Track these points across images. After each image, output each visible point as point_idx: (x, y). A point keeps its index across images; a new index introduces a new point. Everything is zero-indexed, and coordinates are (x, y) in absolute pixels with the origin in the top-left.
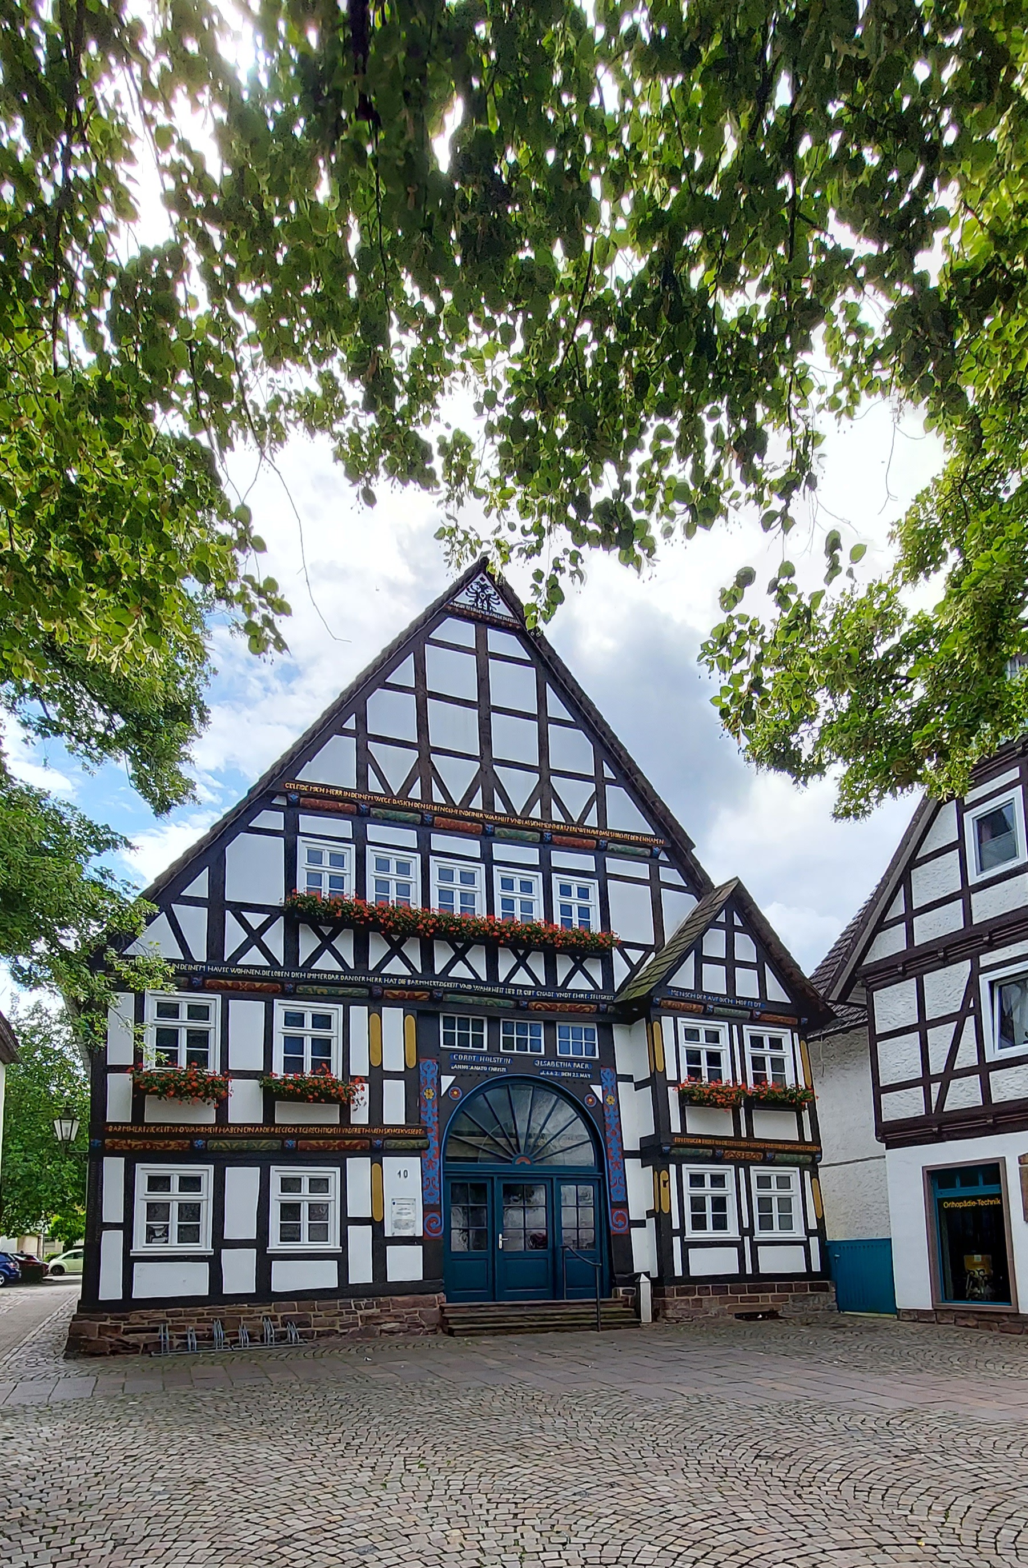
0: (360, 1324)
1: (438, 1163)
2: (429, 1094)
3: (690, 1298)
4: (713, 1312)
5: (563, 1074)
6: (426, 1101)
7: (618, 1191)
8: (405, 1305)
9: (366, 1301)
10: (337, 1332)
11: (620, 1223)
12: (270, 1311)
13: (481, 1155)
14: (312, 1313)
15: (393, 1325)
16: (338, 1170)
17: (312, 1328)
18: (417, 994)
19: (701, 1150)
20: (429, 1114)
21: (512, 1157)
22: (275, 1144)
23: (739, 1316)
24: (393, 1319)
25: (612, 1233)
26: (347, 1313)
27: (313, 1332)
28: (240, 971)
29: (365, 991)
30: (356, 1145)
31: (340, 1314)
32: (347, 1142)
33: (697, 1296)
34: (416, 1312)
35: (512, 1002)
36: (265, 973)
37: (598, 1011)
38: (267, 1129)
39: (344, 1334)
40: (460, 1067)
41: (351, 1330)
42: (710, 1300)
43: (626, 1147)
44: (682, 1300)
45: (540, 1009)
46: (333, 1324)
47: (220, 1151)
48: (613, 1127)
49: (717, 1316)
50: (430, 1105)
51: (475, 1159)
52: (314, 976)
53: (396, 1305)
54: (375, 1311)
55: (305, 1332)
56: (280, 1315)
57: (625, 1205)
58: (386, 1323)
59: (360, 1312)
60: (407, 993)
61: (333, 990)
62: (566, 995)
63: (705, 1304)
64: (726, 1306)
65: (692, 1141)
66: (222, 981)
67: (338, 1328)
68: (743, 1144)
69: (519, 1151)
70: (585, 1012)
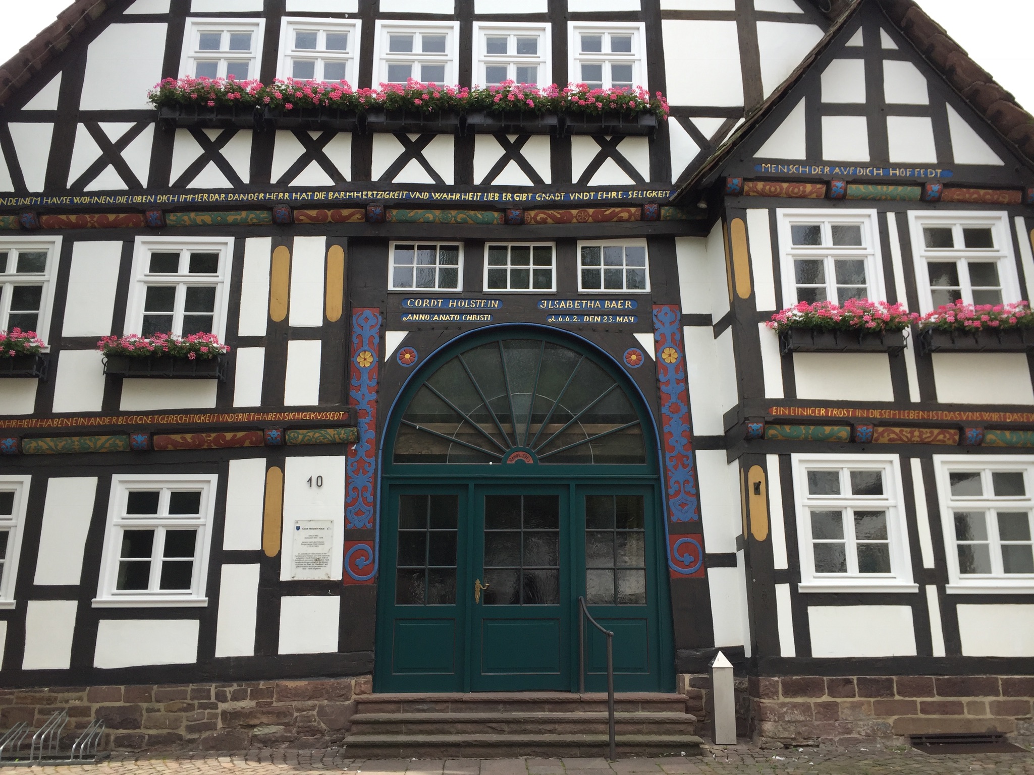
0: (220, 725)
1: (374, 464)
2: (365, 360)
3: (813, 700)
4: (862, 730)
5: (586, 319)
6: (359, 371)
7: (683, 505)
8: (297, 694)
9: (235, 686)
10: (180, 737)
11: (687, 558)
12: (80, 699)
13: (450, 451)
14: (145, 705)
15: (273, 729)
16: (214, 478)
17: (142, 731)
18: (345, 212)
19: (828, 429)
20: (364, 389)
21: (502, 452)
22: (119, 442)
23: (917, 741)
24: (272, 718)
25: (673, 577)
26: (202, 706)
27: (142, 737)
28: (87, 200)
29: (264, 215)
30: (242, 440)
31: (190, 708)
32: (229, 436)
33: (826, 698)
34: (313, 708)
35: (496, 214)
36: (122, 200)
37: (643, 217)
38: (107, 420)
39: (192, 741)
40: (416, 317)
41: (205, 734)
42: (854, 707)
43: (698, 431)
44: (795, 706)
45: (544, 221)
46: (175, 724)
47: (40, 455)
48: (674, 399)
49: (870, 738)
50: (365, 377)
51: (442, 458)
52: (190, 197)
53: (285, 694)
54: (247, 704)
55: (129, 736)
56: (95, 706)
57: (696, 528)
58: (261, 724)
59: (222, 706)
60: (329, 213)
61: (218, 216)
62: (585, 196)
63: (845, 713)
64: (891, 720)
65: (808, 412)
66: (63, 217)
67: (182, 731)
68: (912, 415)
69: (515, 443)
70: (621, 220)
